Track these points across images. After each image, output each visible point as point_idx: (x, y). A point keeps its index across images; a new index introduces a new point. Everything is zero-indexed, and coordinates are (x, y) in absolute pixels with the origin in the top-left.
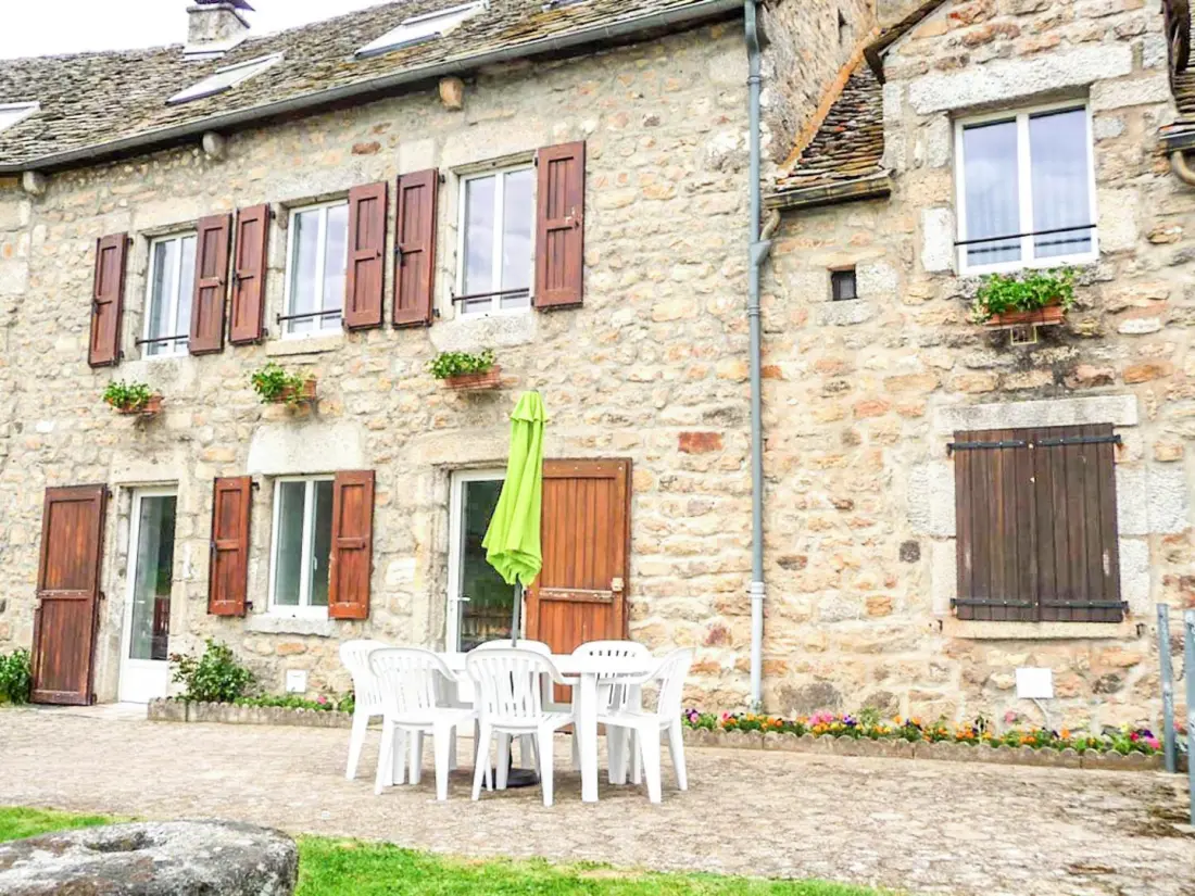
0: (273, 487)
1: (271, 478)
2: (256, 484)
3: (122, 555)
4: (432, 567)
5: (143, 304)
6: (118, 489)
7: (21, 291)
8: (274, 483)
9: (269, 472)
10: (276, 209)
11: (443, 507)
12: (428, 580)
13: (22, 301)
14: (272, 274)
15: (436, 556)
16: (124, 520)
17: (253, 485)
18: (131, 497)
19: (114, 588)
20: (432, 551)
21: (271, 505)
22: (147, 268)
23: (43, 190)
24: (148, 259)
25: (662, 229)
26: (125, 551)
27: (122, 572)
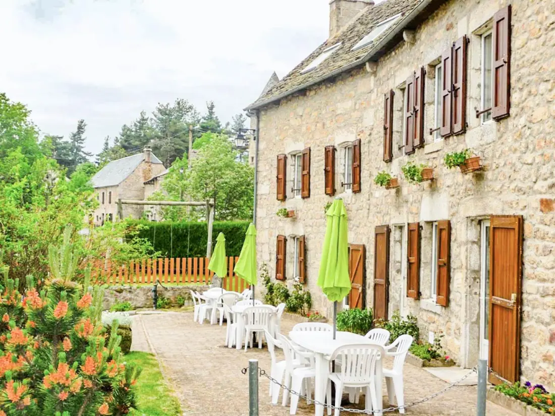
0: (432, 228)
1: (430, 223)
2: (422, 227)
3: (398, 262)
4: (467, 278)
5: (402, 127)
6: (394, 227)
7: (372, 124)
8: (432, 225)
9: (429, 220)
10: (427, 69)
11: (474, 242)
12: (466, 286)
13: (372, 129)
14: (426, 106)
15: (469, 271)
16: (398, 244)
17: (420, 227)
18: (401, 231)
19: (394, 279)
20: (467, 268)
21: (431, 238)
22: (403, 105)
23: (375, 70)
24: (403, 101)
25: (536, 59)
26: (400, 260)
27: (399, 271)
